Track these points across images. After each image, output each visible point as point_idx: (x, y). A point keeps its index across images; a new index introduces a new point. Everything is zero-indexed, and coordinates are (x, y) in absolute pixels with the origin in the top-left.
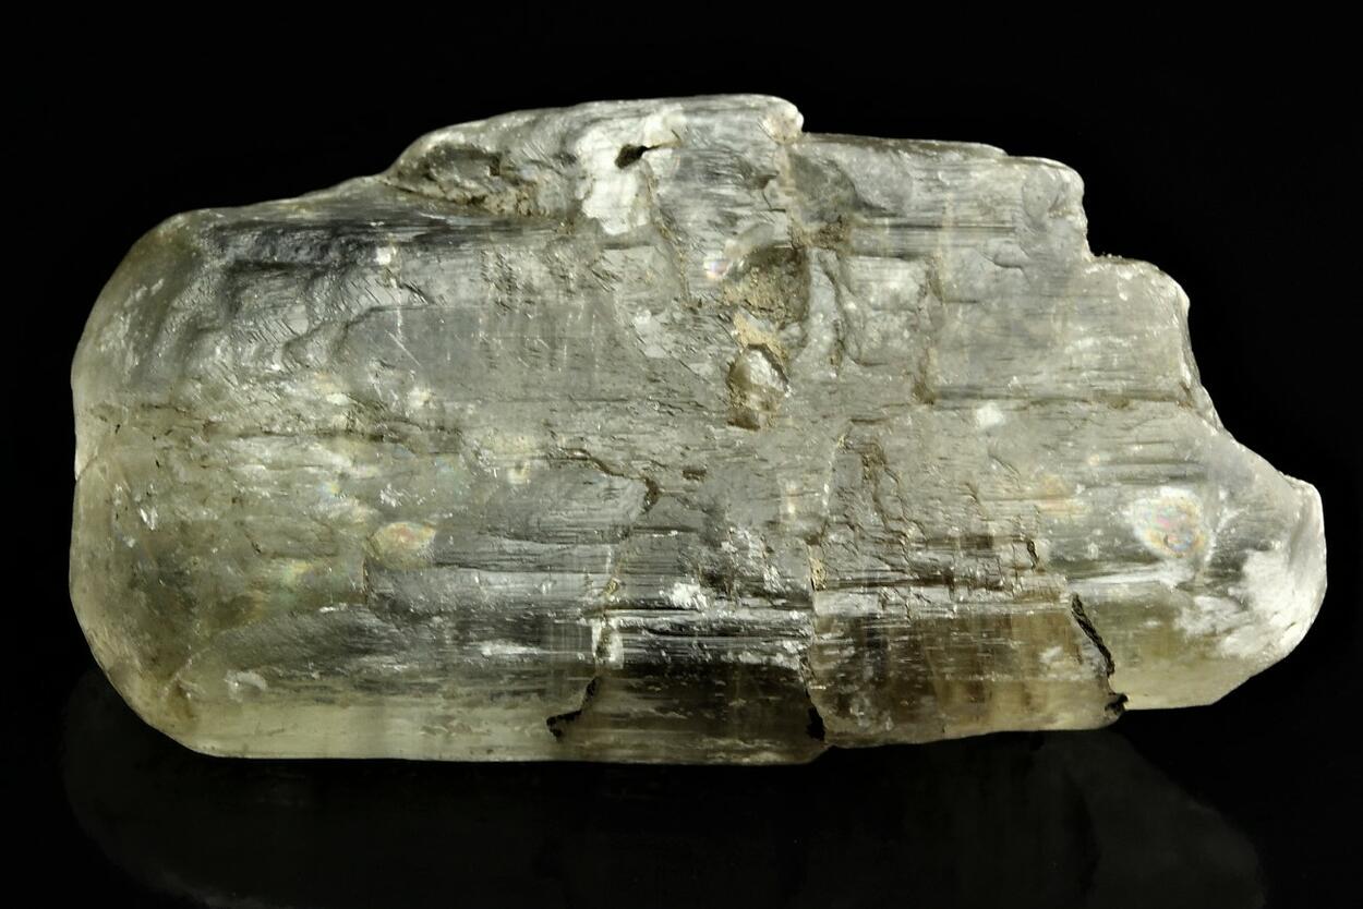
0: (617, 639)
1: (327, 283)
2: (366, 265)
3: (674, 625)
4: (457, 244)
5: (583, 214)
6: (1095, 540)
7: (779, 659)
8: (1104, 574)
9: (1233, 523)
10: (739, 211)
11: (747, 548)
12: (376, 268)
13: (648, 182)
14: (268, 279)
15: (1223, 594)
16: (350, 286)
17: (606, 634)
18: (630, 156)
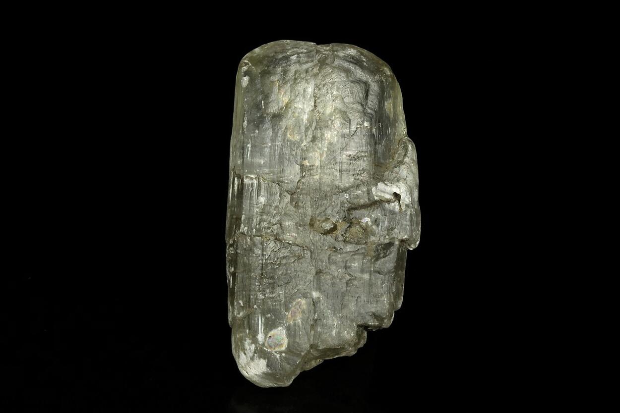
0: (250, 182)
1: (359, 108)
2: (364, 119)
3: (253, 197)
4: (370, 145)
5: (379, 182)
6: (271, 316)
7: (242, 226)
8: (261, 318)
9: (275, 357)
10: (380, 227)
11: (273, 218)
12: (363, 122)
13: (389, 201)
14: (362, 93)
15: (255, 352)
16: (358, 114)
17: (252, 179)
18: (397, 196)
